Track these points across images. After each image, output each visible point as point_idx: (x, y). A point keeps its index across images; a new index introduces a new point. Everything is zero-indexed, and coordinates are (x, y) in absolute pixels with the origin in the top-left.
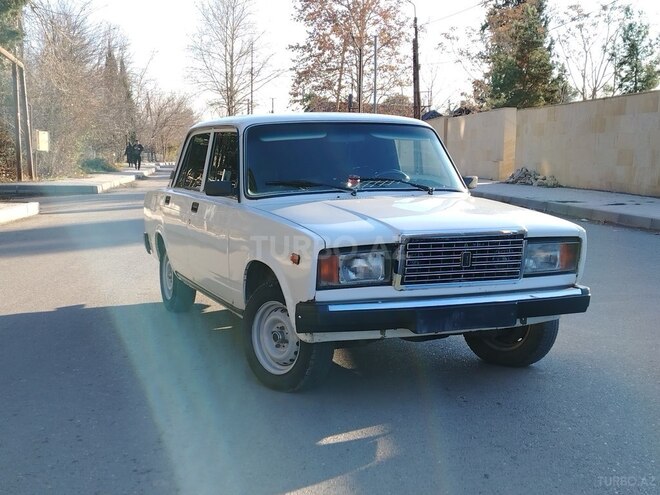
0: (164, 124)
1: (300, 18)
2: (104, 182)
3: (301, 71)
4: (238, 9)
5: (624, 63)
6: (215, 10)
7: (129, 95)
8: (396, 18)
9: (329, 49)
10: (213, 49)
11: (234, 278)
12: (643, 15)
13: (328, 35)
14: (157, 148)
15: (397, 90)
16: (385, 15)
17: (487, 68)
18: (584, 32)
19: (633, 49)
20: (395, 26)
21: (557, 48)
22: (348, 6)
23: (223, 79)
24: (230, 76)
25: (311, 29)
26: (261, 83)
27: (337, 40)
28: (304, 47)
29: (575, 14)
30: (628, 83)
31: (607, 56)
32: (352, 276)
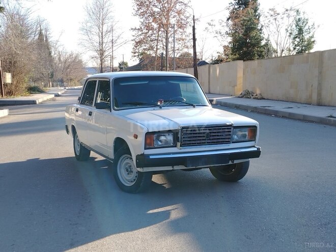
0: (68, 68)
1: (136, 14)
2: (39, 98)
3: (137, 41)
4: (105, 10)
5: (296, 37)
6: (93, 10)
7: (50, 53)
8: (185, 15)
9: (151, 30)
10: (93, 30)
11: (109, 145)
12: (305, 14)
13: (150, 23)
14: (65, 79)
15: (185, 50)
16: (179, 13)
17: (230, 39)
18: (277, 22)
19: (301, 31)
20: (184, 18)
21: (264, 30)
22: (161, 9)
23: (98, 44)
24: (101, 44)
25: (142, 20)
26: (117, 47)
27: (155, 26)
28: (139, 29)
29: (272, 13)
30: (298, 47)
31: (288, 34)
32: (160, 143)
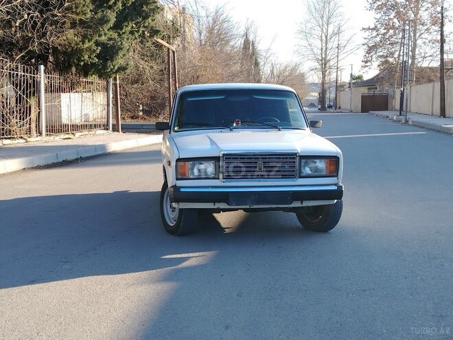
1: (371, 8)
4: (332, 4)
6: (316, 5)
9: (392, 29)
10: (314, 32)
13: (392, 19)
23: (319, 52)
25: (378, 16)
28: (373, 29)
